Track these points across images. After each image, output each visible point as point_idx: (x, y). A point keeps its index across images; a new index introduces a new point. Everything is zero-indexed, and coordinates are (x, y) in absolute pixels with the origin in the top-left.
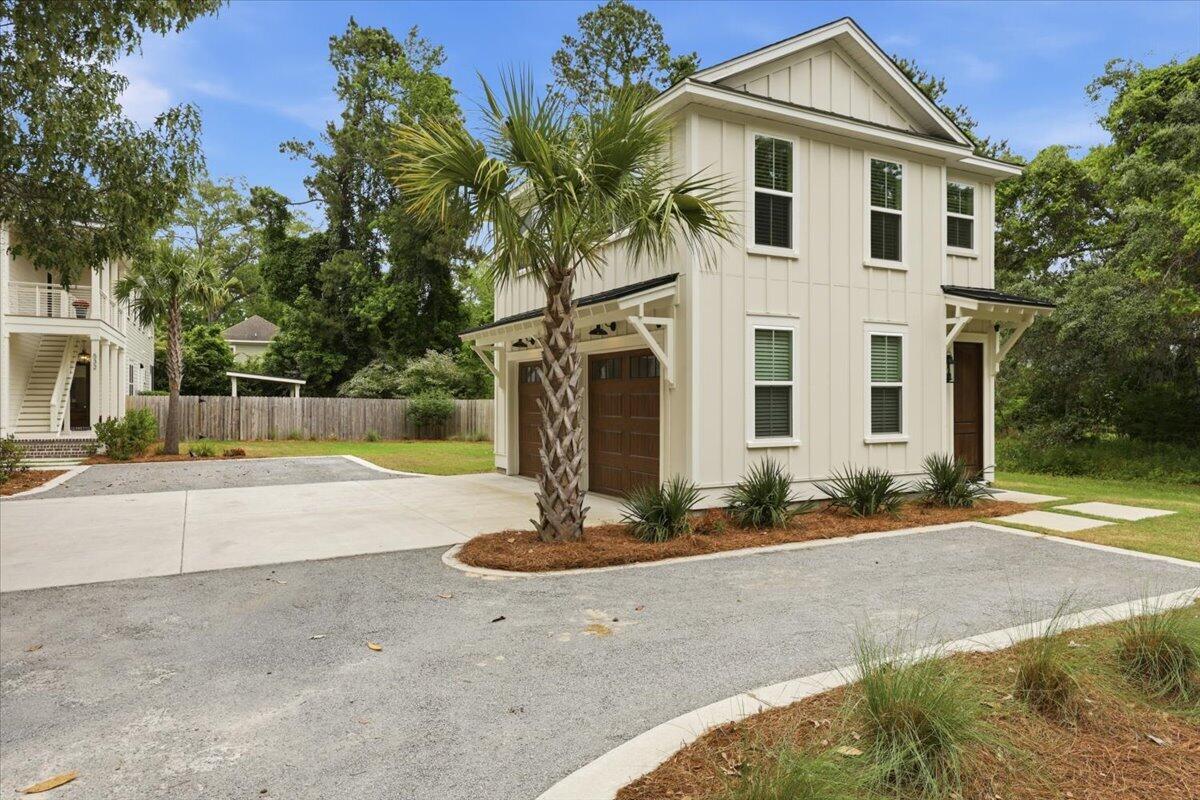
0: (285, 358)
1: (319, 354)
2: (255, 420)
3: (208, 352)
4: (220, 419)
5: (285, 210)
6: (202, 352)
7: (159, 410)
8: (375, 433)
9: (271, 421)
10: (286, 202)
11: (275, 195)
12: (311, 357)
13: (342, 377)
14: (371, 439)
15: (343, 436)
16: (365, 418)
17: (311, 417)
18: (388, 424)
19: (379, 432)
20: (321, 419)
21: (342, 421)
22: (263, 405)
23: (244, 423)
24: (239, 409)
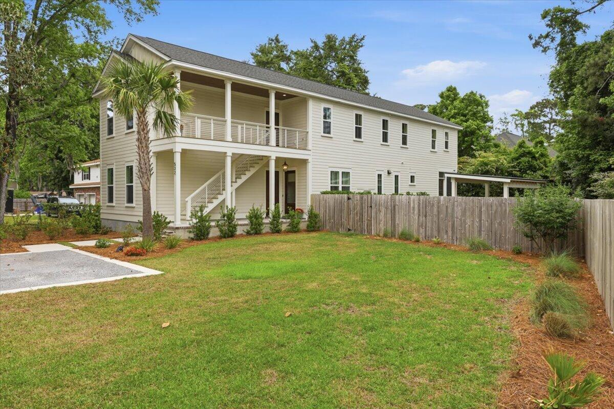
2: (382, 216)
4: (360, 214)
5: (576, 21)
10: (576, 13)
15: (456, 240)
16: (480, 220)
17: (426, 216)
18: (508, 231)
19: (495, 239)
20: (435, 219)
21: (456, 222)
22: (387, 203)
23: (374, 219)
24: (371, 207)
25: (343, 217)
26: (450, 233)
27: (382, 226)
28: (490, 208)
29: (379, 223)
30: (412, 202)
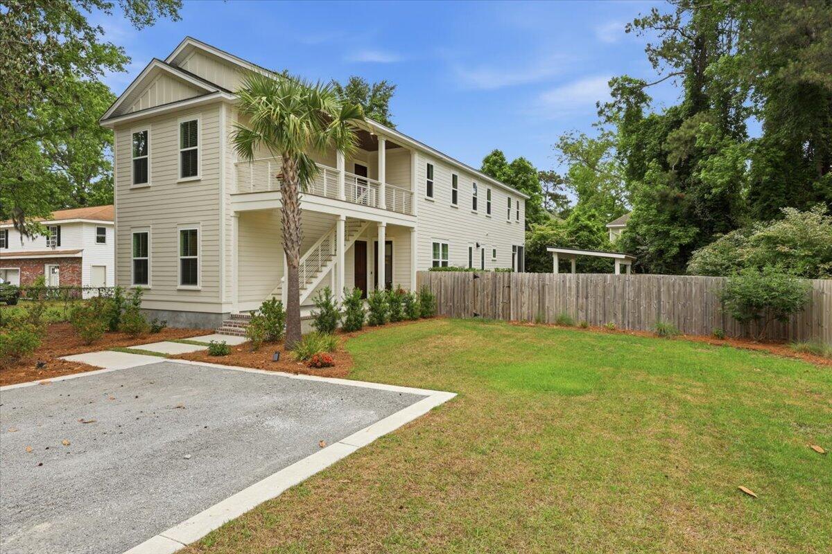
1: (666, 228)
2: (525, 298)
4: (492, 296)
5: (642, 94)
7: (441, 286)
8: (666, 323)
9: (541, 301)
10: (643, 84)
12: (656, 231)
13: (685, 253)
14: (662, 334)
15: (628, 325)
16: (659, 302)
17: (587, 298)
18: (694, 313)
19: (679, 323)
20: (600, 300)
21: (627, 303)
22: (533, 283)
23: (514, 302)
24: (509, 287)
25: (466, 299)
26: (620, 316)
27: (525, 309)
28: (671, 288)
29: (521, 307)
30: (568, 281)
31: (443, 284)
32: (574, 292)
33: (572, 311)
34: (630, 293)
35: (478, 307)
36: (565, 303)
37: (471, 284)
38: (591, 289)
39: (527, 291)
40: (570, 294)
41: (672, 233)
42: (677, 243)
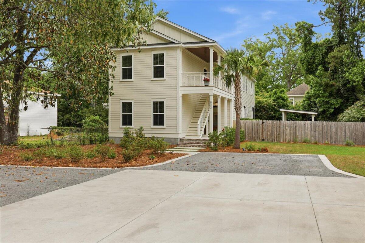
0: (312, 102)
1: (328, 99)
2: (287, 132)
3: (279, 100)
4: (271, 131)
5: (311, 31)
6: (276, 101)
7: (246, 127)
8: (351, 141)
9: (295, 133)
10: (312, 26)
11: (306, 24)
12: (323, 101)
13: (339, 110)
14: (348, 145)
15: (333, 142)
16: (345, 132)
17: (315, 131)
20: (321, 132)
21: (332, 134)
22: (291, 125)
23: (282, 134)
24: (280, 127)
25: (259, 133)
26: (329, 139)
27: (287, 137)
28: (350, 127)
29: (285, 136)
30: (307, 124)
31: (247, 126)
32: (309, 129)
33: (308, 138)
34: (333, 129)
35: (264, 137)
36: (305, 133)
37: (261, 126)
38: (317, 128)
39: (288, 129)
40: (308, 130)
41: (331, 102)
42: (333, 107)
